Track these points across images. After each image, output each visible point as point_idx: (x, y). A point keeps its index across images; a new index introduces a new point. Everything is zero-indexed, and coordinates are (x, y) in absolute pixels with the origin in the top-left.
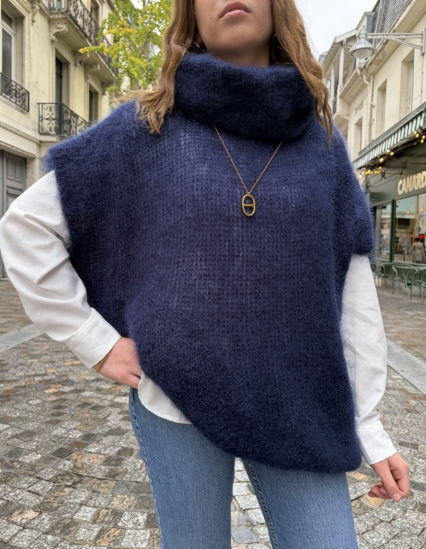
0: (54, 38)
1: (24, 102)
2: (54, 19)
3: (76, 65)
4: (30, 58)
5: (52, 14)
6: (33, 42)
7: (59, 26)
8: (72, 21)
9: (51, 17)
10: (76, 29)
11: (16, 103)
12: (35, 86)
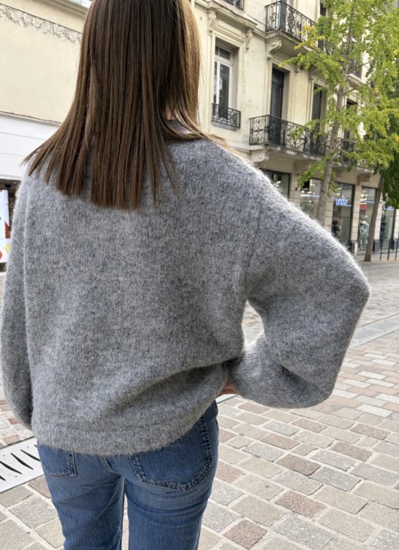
0: (270, 56)
1: (235, 121)
2: (270, 39)
3: (296, 72)
4: (244, 81)
5: (267, 34)
6: (248, 66)
7: (274, 44)
8: (285, 36)
9: (267, 37)
10: (291, 41)
11: (227, 124)
12: (248, 105)
